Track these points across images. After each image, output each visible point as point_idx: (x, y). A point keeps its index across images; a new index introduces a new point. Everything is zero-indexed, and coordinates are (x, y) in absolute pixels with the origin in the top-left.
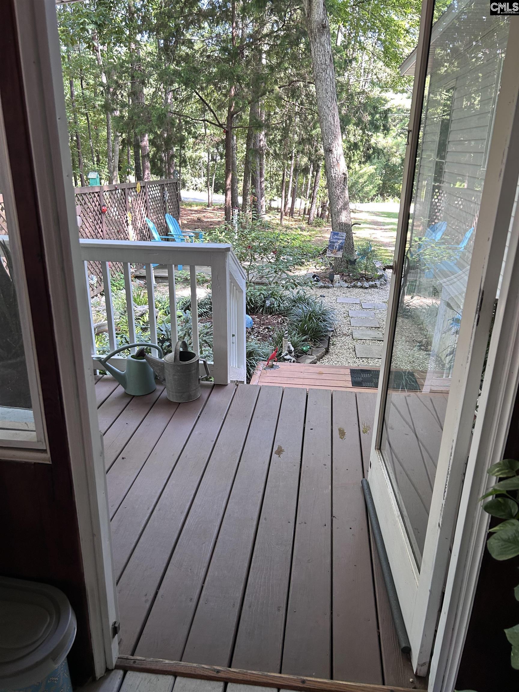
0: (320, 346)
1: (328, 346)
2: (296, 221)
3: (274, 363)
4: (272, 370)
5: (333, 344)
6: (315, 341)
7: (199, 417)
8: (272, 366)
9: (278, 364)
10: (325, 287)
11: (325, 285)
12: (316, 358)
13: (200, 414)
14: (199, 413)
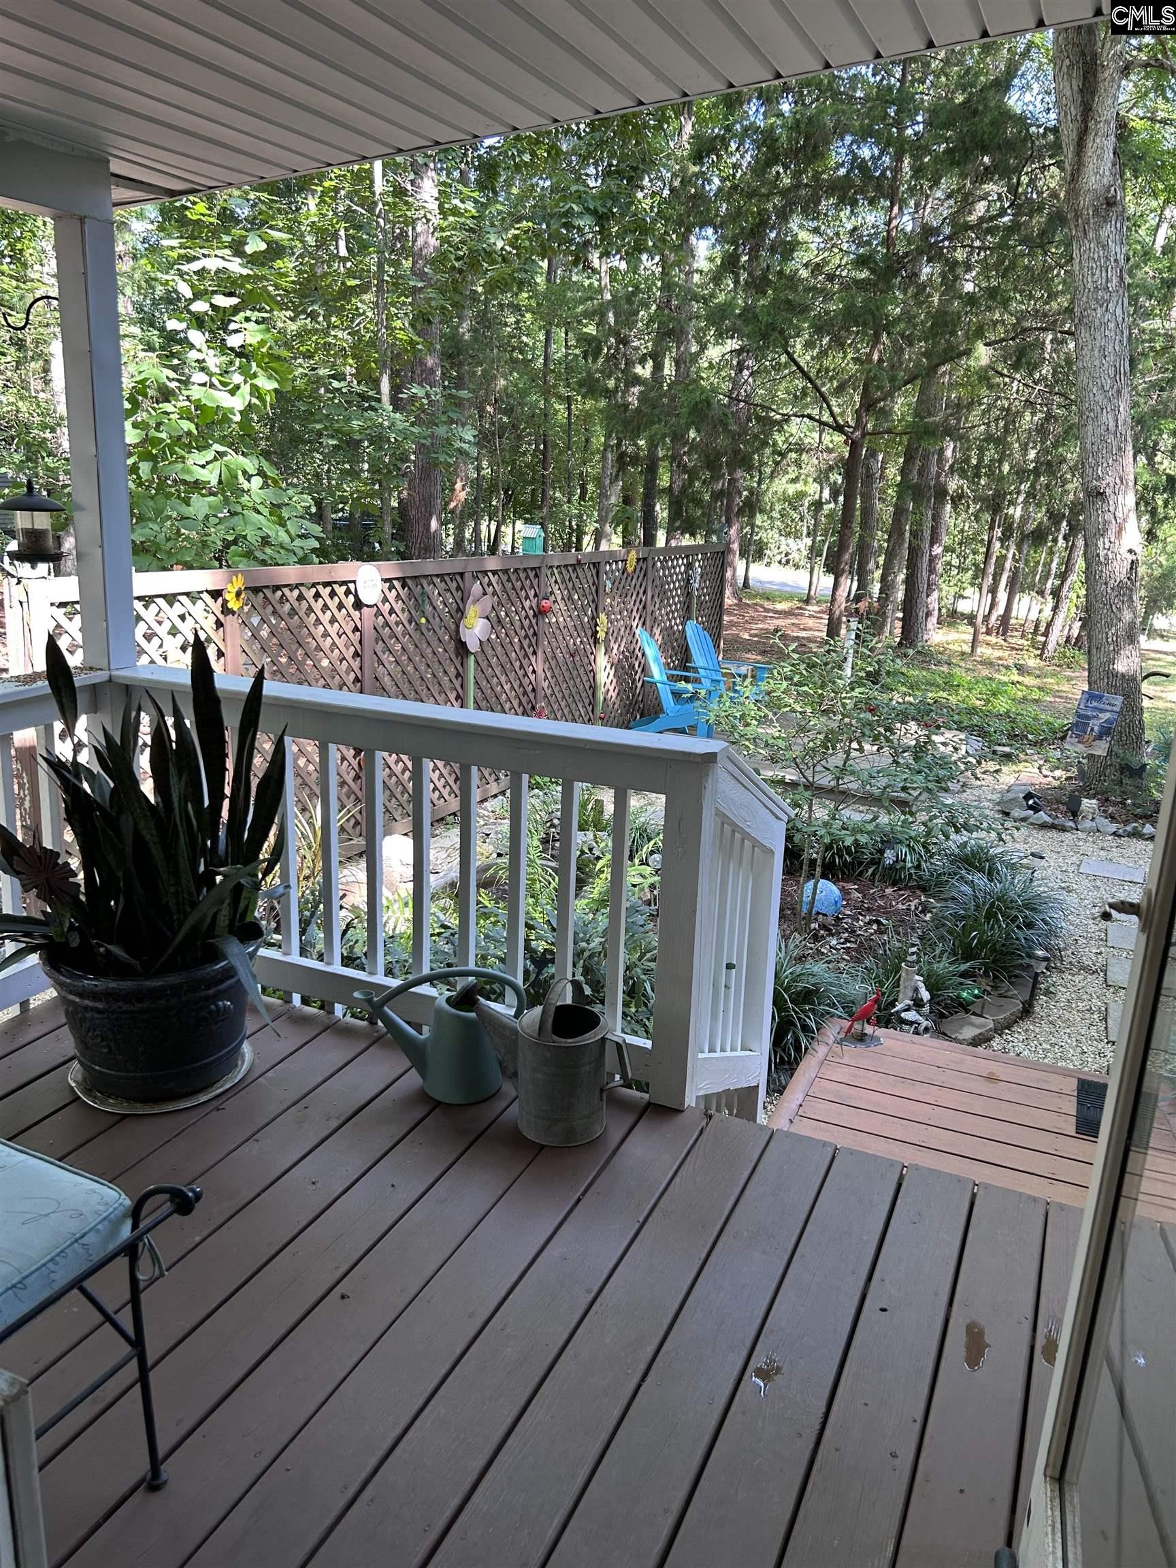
0: (1010, 993)
1: (1033, 996)
2: (1013, 648)
3: (869, 1029)
4: (861, 1047)
5: (1047, 992)
6: (995, 977)
7: (579, 1200)
8: (861, 1038)
9: (880, 1032)
10: (1053, 827)
11: (1056, 822)
12: (992, 1026)
13: (584, 1194)
14: (582, 1189)
